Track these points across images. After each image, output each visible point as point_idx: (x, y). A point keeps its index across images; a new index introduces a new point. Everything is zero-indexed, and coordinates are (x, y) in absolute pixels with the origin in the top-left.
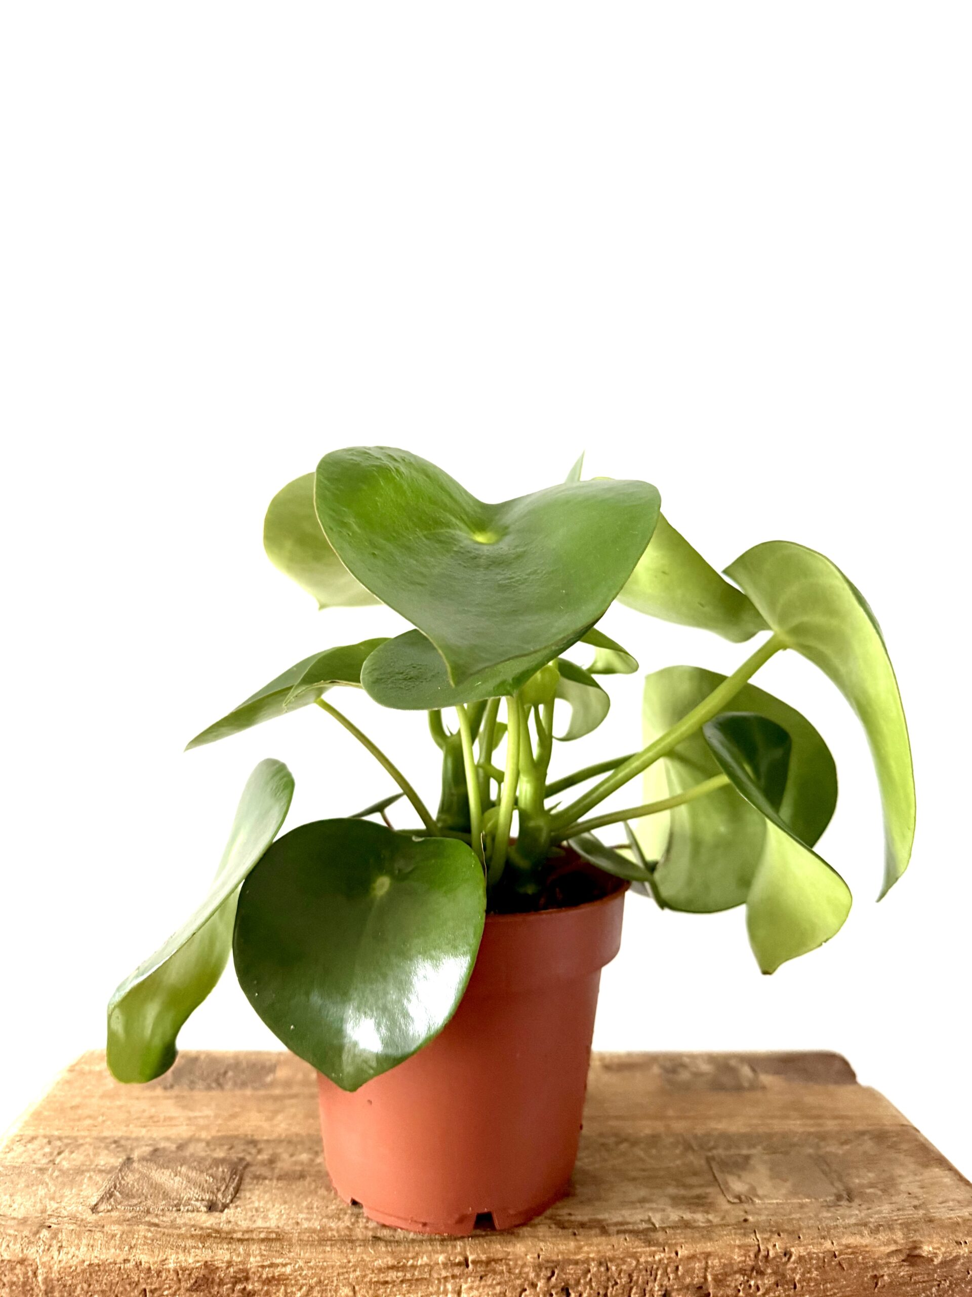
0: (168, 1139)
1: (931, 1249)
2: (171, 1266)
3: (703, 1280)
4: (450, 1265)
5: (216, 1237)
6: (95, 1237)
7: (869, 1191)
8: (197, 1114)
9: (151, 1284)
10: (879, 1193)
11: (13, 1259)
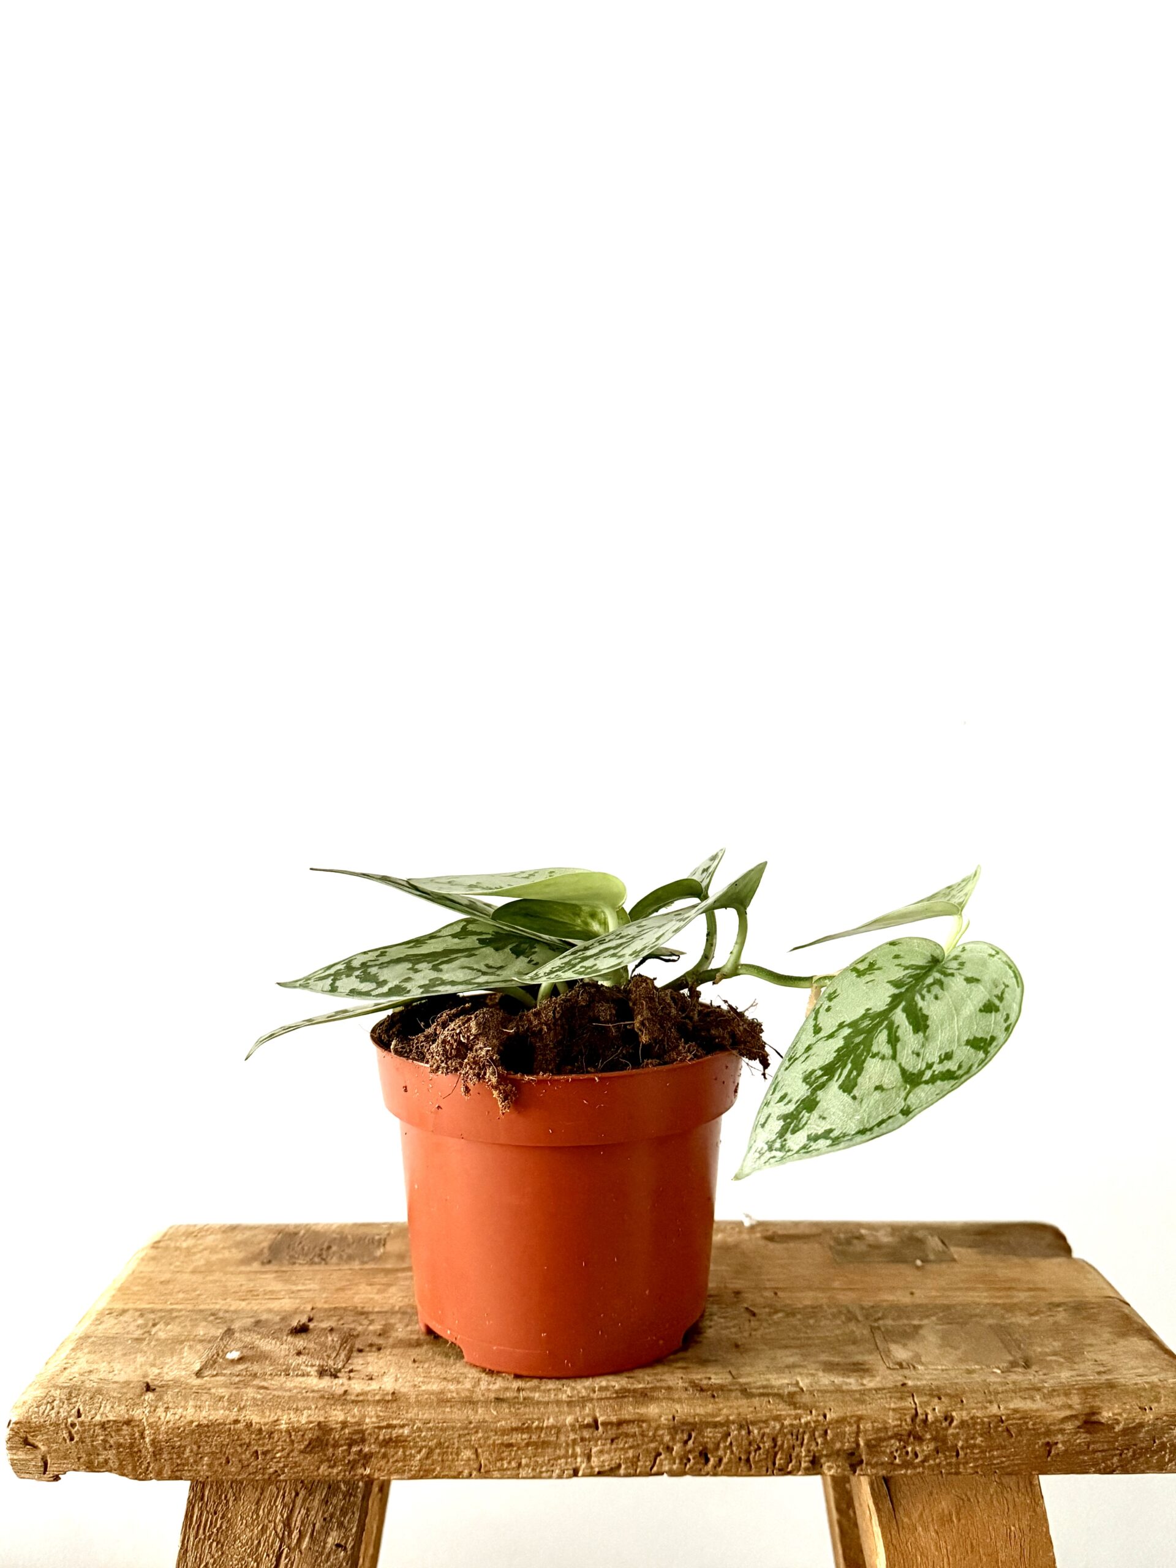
0: (270, 1311)
1: (1111, 1415)
2: (283, 1427)
3: (854, 1445)
4: (577, 1425)
5: (328, 1398)
6: (202, 1398)
7: (1049, 1358)
8: (300, 1287)
9: (263, 1445)
10: (1062, 1360)
11: (121, 1419)
